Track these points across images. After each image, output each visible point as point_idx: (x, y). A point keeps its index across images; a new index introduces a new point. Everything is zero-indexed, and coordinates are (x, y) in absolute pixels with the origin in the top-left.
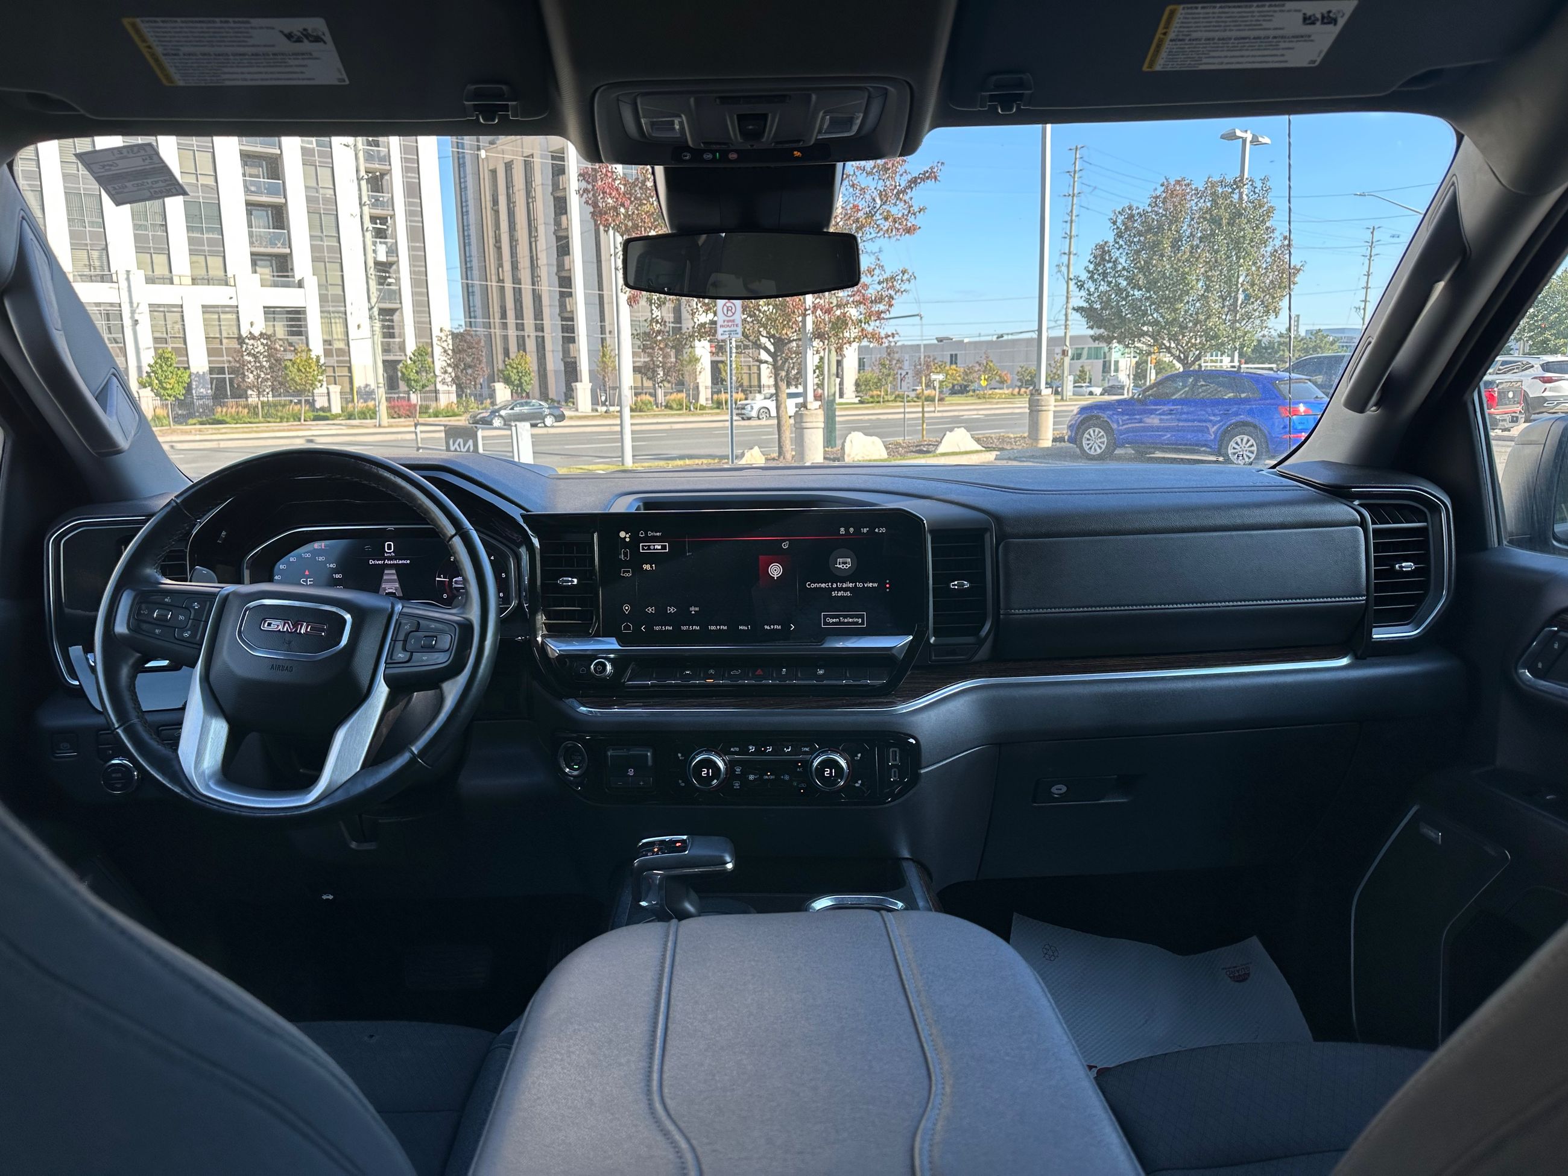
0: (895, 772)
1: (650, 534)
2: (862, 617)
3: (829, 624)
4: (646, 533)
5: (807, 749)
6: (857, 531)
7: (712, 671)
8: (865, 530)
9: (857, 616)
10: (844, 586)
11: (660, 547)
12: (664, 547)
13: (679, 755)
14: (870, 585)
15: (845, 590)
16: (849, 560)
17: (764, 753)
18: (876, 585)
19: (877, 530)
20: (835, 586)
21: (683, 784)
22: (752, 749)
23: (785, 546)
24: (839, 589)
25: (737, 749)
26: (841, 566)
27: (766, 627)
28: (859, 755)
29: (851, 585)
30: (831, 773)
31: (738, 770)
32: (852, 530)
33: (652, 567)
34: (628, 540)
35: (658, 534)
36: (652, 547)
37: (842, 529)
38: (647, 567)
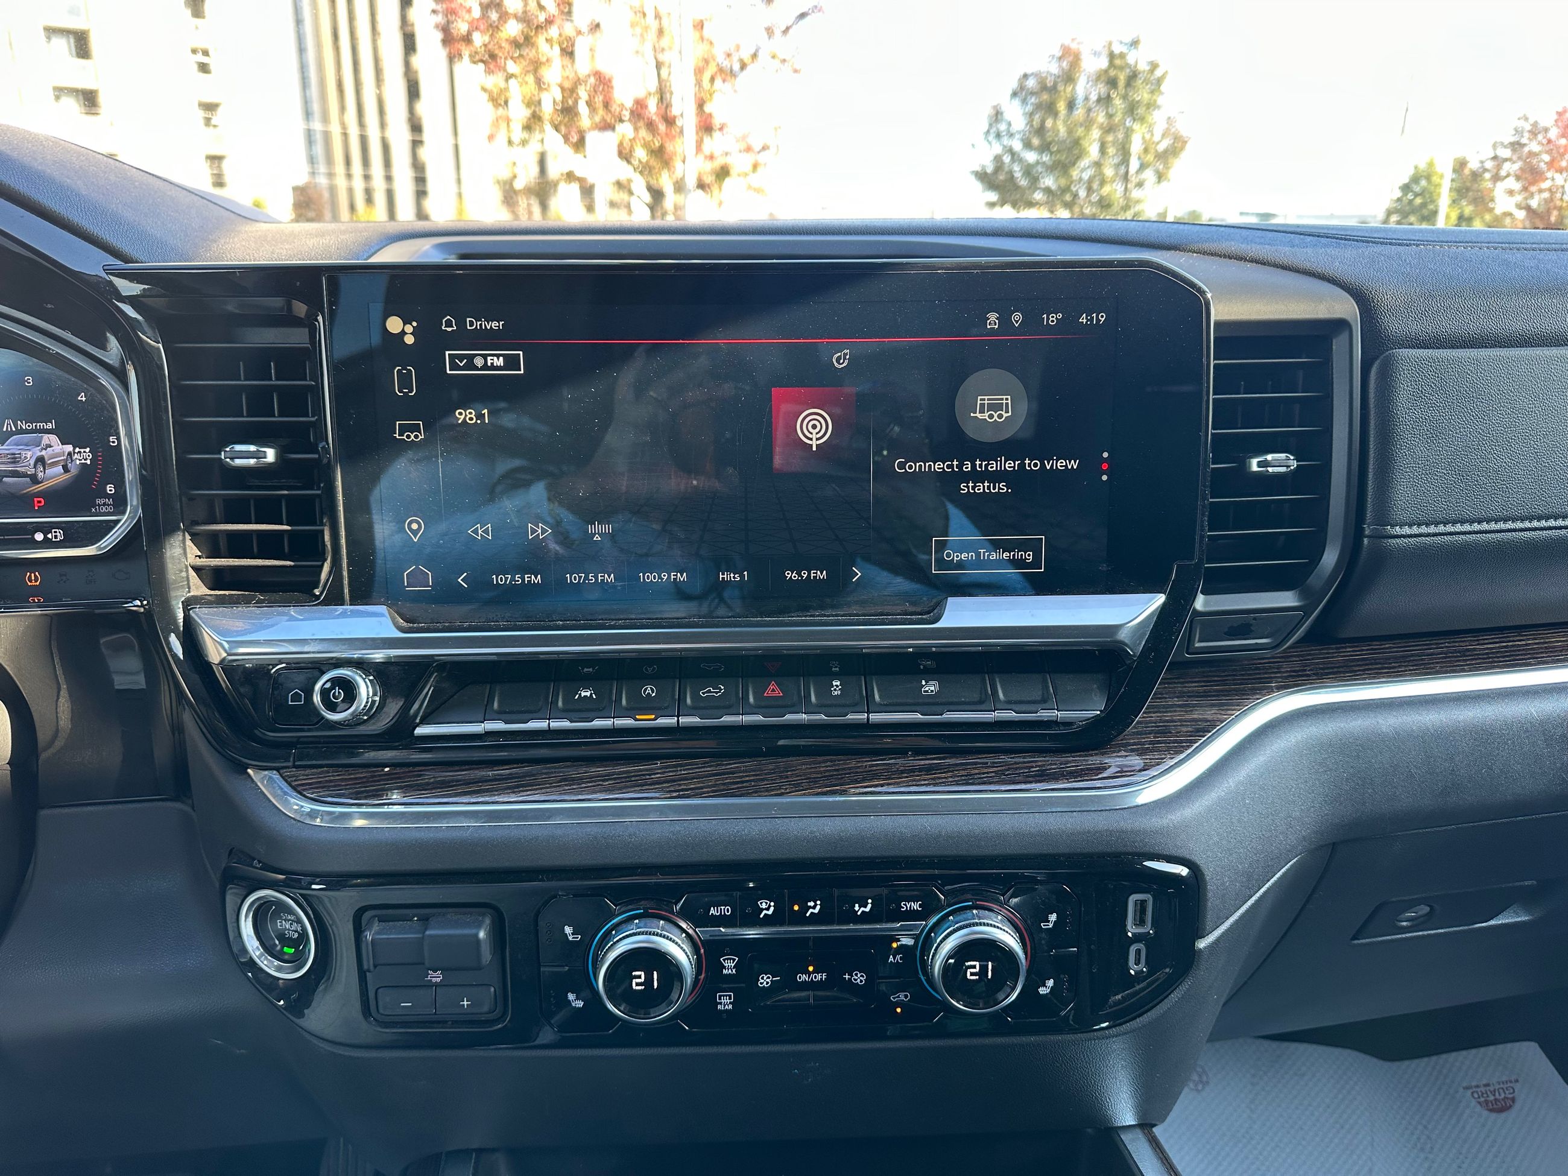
0: (1138, 952)
1: (473, 324)
2: (1035, 547)
3: (951, 565)
4: (461, 324)
5: (916, 906)
6: (1032, 320)
7: (649, 690)
8: (1053, 319)
9: (1023, 546)
10: (993, 466)
11: (500, 362)
12: (511, 362)
13: (568, 930)
14: (1060, 464)
15: (995, 477)
16: (1006, 399)
17: (800, 918)
18: (1074, 464)
19: (1083, 320)
20: (968, 467)
21: (580, 1004)
22: (767, 908)
23: (840, 360)
24: (977, 476)
25: (727, 910)
26: (986, 416)
27: (788, 575)
28: (1053, 917)
29: (1009, 465)
30: (984, 969)
31: (729, 966)
32: (1017, 318)
33: (480, 416)
34: (409, 340)
35: (494, 325)
36: (479, 362)
37: (993, 317)
38: (465, 415)
